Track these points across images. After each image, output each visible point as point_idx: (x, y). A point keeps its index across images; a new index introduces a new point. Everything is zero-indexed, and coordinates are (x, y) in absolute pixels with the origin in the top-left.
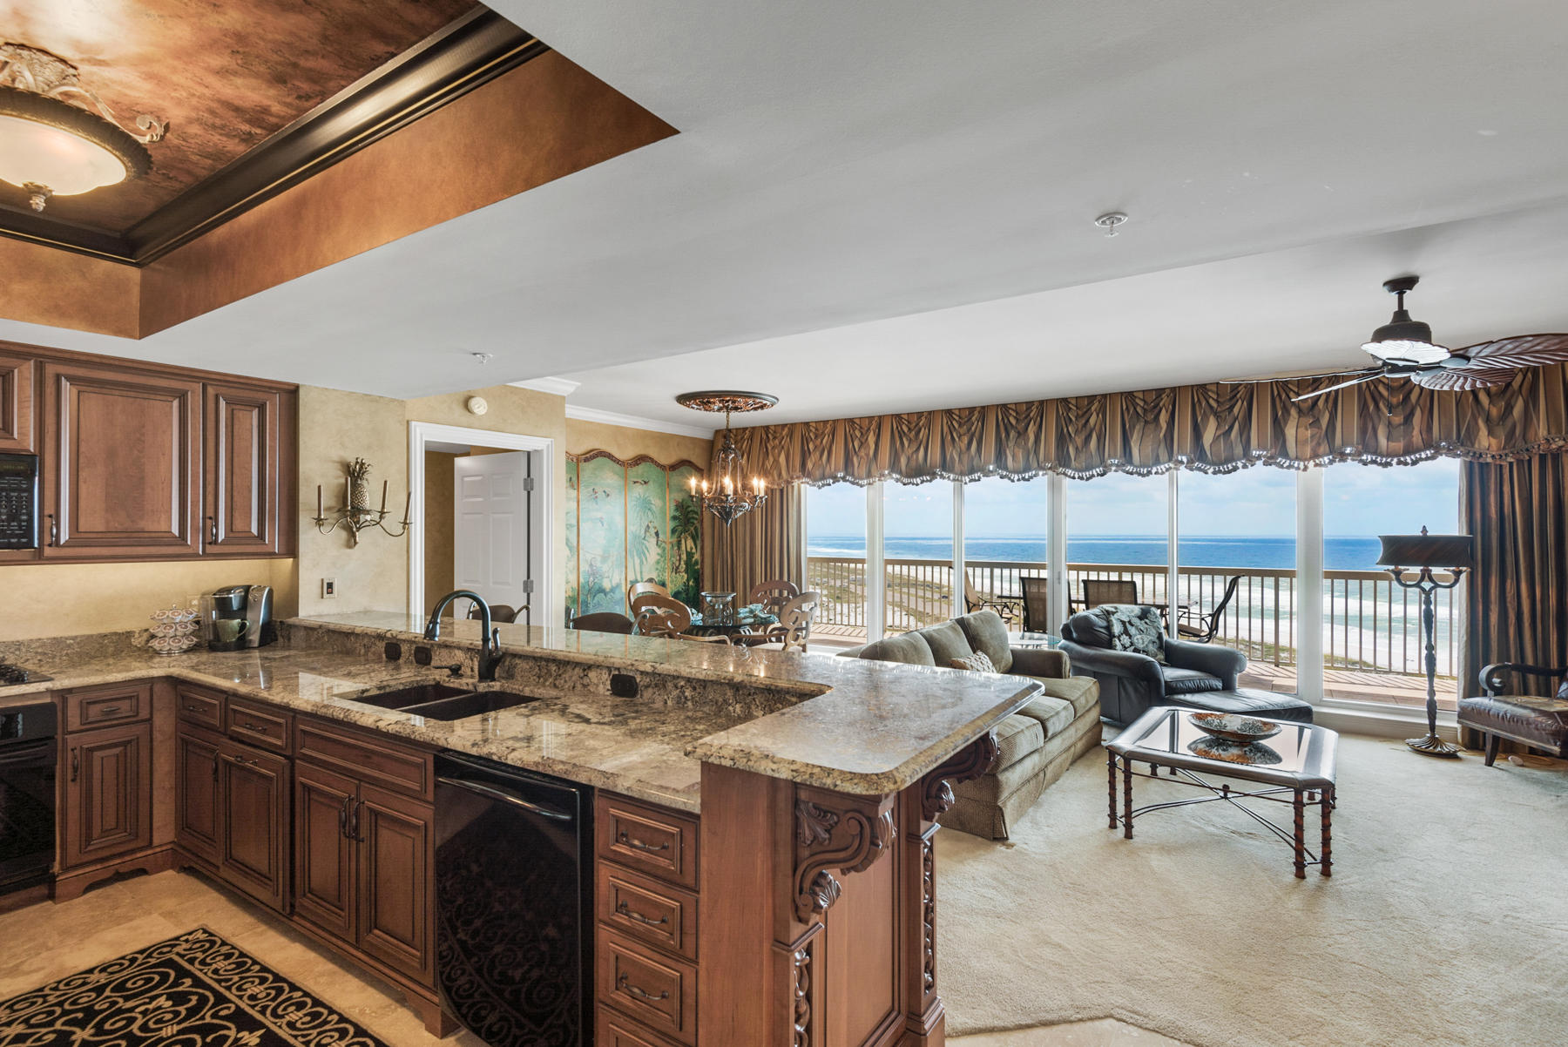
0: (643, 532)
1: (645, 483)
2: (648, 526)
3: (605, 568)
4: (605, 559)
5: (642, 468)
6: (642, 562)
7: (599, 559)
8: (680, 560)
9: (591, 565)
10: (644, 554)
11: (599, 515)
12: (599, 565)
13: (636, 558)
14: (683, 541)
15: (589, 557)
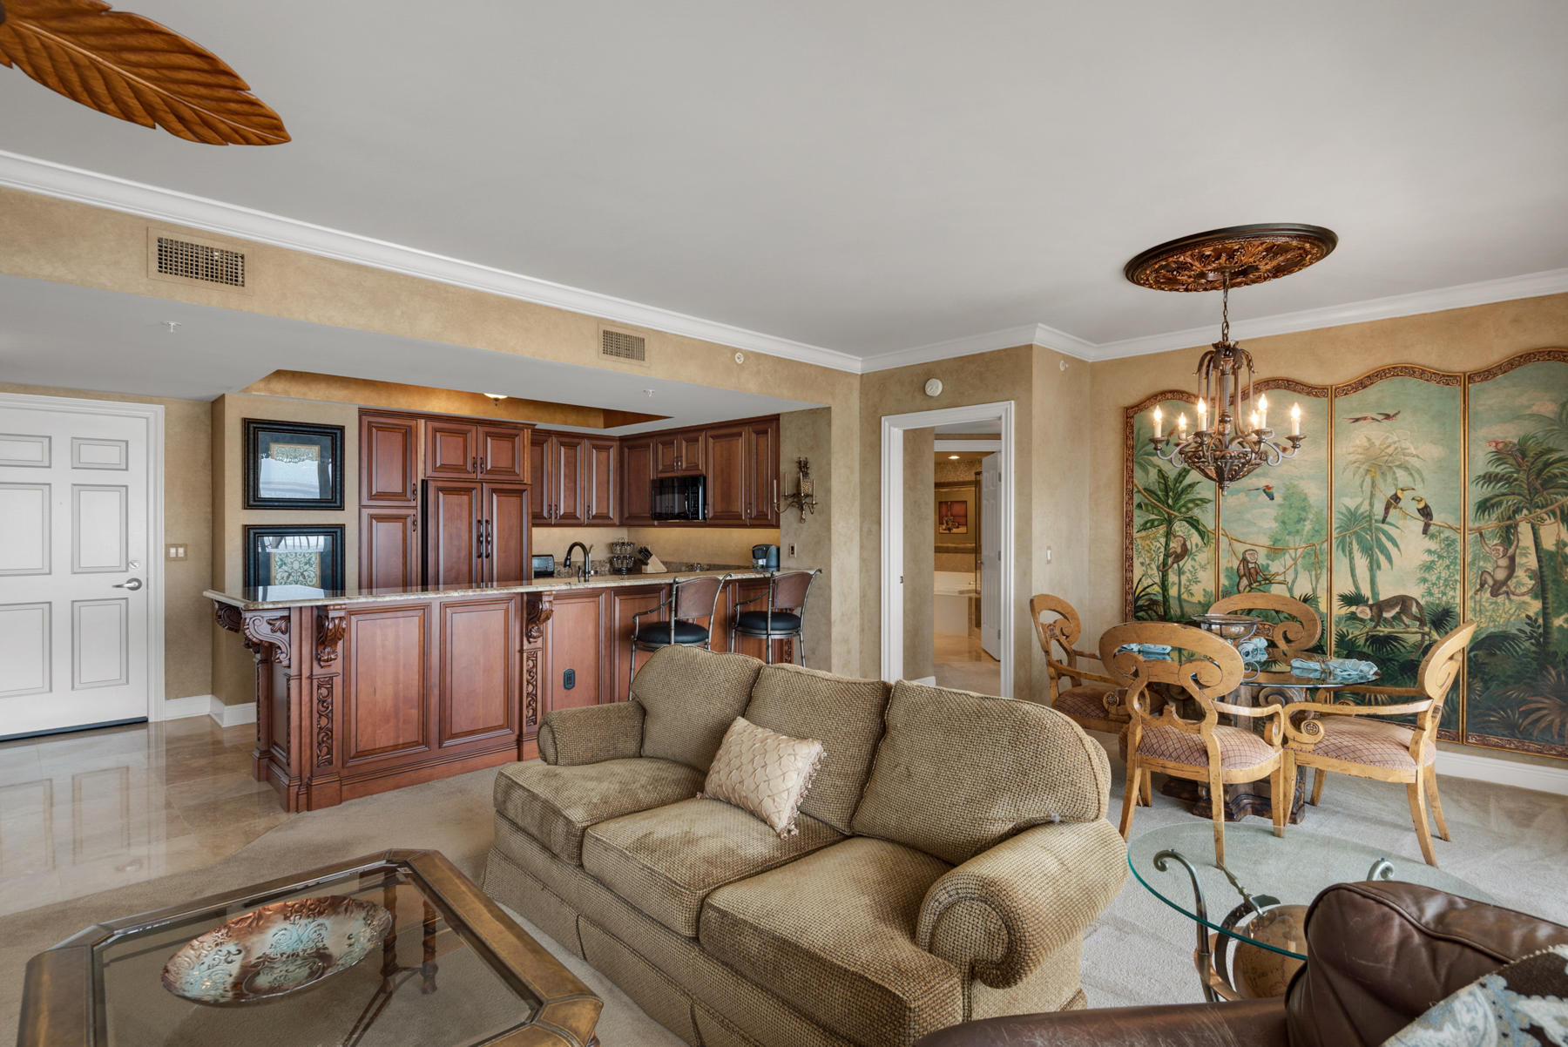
0: (1379, 509)
1: (1388, 417)
2: (1396, 498)
3: (1275, 567)
4: (1275, 551)
5: (1372, 393)
6: (1374, 566)
7: (1262, 553)
8: (1511, 568)
9: (1244, 561)
10: (1384, 550)
11: (1263, 483)
12: (1262, 560)
13: (1357, 555)
14: (1525, 530)
15: (1240, 548)
